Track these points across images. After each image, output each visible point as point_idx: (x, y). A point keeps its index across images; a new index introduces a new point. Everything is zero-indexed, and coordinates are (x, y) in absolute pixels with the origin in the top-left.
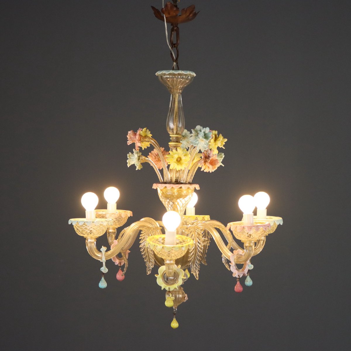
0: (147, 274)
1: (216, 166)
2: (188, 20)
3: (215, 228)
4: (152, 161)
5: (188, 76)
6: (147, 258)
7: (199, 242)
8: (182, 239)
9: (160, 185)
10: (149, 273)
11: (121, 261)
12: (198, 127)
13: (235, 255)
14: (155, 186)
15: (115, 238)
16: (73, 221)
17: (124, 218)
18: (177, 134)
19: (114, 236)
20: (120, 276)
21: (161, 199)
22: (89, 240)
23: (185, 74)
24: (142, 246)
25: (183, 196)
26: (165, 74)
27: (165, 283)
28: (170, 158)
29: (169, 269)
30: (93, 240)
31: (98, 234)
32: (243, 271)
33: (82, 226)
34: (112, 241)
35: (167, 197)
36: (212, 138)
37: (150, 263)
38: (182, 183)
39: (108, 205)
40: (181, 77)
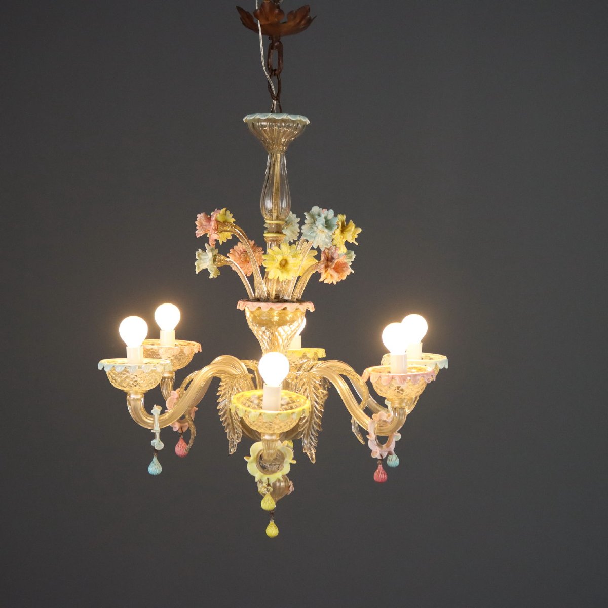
0: (230, 454)
1: (344, 274)
2: (296, 30)
3: (340, 375)
4: (235, 263)
5: (298, 124)
6: (230, 427)
7: (318, 401)
8: (290, 398)
9: (250, 304)
10: (232, 451)
11: (182, 425)
12: (315, 209)
13: (376, 422)
14: (241, 305)
15: (172, 386)
16: (105, 364)
17: (188, 355)
18: (277, 219)
19: (171, 384)
20: (181, 449)
21: (251, 327)
22: (133, 396)
23: (292, 120)
24: (221, 407)
25: (288, 322)
26: (259, 120)
27: (260, 471)
28: (269, 260)
29: (269, 448)
30: (139, 396)
31: (148, 387)
32: (388, 447)
33: (121, 373)
34: (168, 393)
35: (261, 324)
36: (338, 228)
37: (234, 434)
38: (286, 301)
39: (162, 334)
40: (285, 125)
